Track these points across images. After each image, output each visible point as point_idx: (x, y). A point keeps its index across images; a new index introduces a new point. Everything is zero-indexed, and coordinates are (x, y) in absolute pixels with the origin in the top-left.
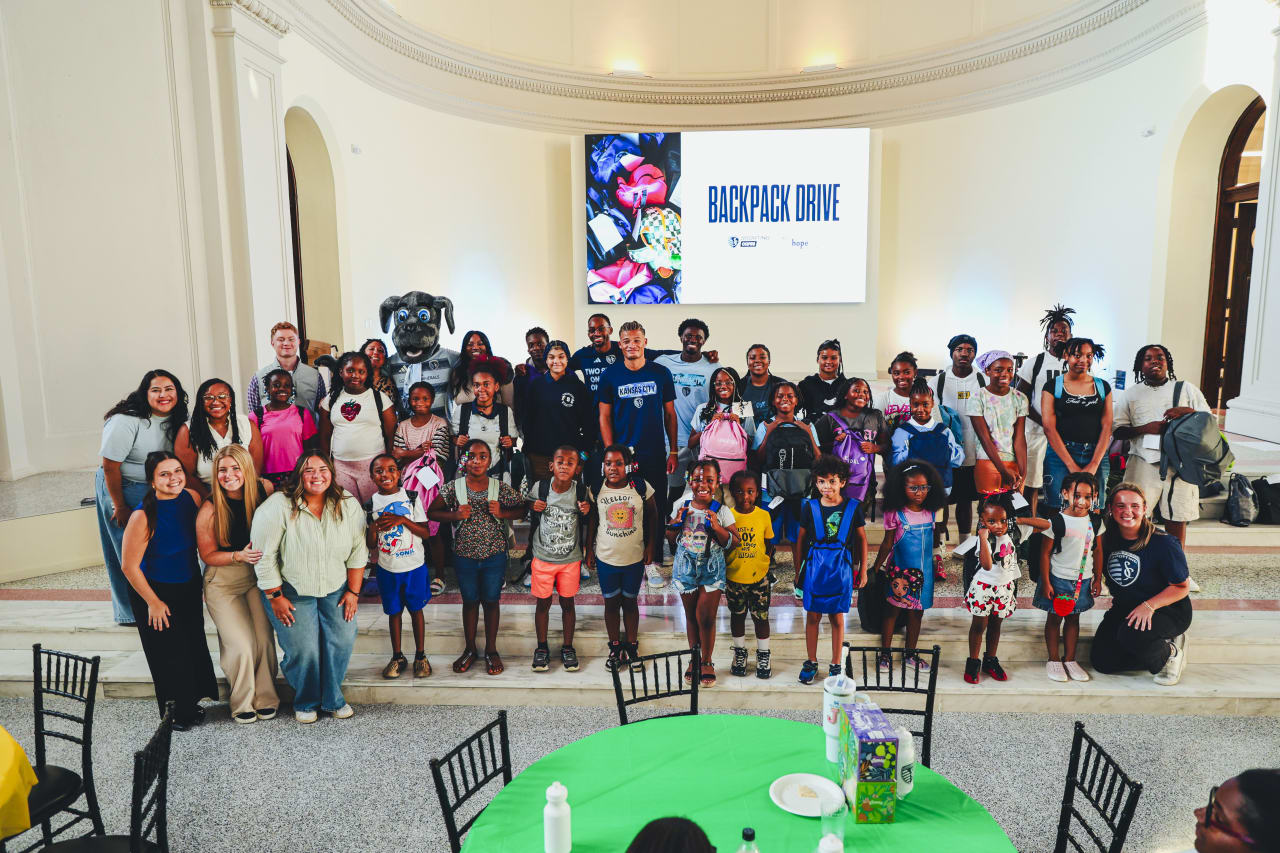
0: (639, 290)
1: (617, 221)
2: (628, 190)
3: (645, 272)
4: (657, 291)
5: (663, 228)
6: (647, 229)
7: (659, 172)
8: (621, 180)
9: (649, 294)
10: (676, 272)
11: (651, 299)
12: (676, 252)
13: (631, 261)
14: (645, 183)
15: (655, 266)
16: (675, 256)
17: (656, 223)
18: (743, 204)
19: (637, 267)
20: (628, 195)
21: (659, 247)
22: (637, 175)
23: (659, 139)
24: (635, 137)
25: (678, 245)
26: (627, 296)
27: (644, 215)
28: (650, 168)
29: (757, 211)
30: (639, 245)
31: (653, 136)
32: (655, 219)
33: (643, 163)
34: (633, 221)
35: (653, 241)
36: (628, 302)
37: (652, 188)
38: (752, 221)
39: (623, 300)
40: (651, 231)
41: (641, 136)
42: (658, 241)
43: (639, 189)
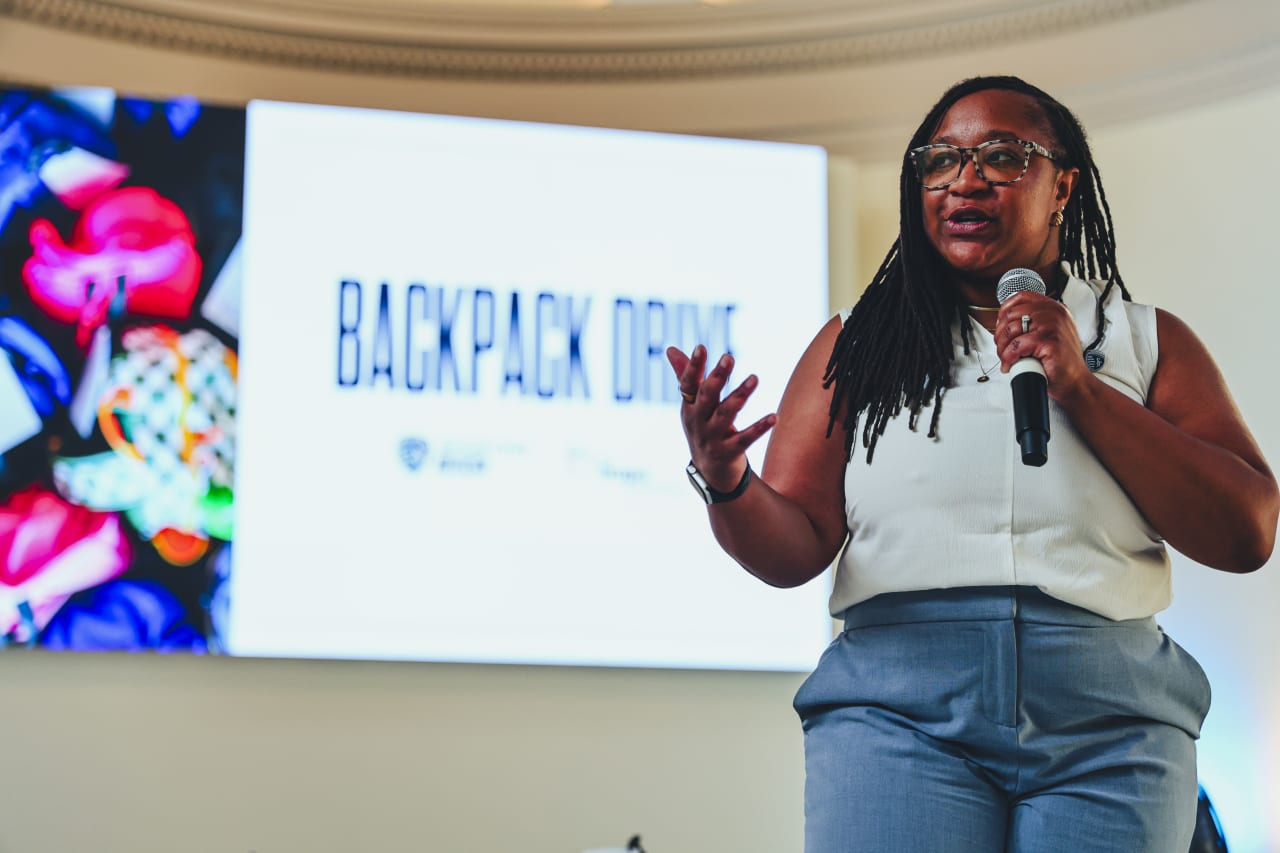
0: (91, 602)
1: (21, 363)
2: (66, 265)
3: (109, 535)
4: (147, 605)
5: (176, 398)
6: (123, 394)
7: (175, 220)
8: (42, 230)
9: (118, 611)
10: (218, 545)
11: (122, 632)
12: (221, 477)
13: (61, 498)
14: (125, 247)
15: (149, 522)
16: (218, 492)
17: (157, 379)
18: (445, 339)
19: (82, 522)
20: (65, 281)
21: (165, 458)
22: (102, 220)
23: (179, 119)
24: (99, 102)
25: (227, 453)
26: (43, 619)
27: (118, 350)
28: (143, 205)
29: (492, 365)
30: (95, 444)
31: (160, 109)
32: (155, 363)
33: (119, 187)
34: (76, 366)
35: (143, 438)
36: (43, 637)
37: (145, 267)
38: (474, 387)
39: (25, 633)
40: (138, 404)
41: (123, 105)
42: (161, 437)
43: (101, 267)
